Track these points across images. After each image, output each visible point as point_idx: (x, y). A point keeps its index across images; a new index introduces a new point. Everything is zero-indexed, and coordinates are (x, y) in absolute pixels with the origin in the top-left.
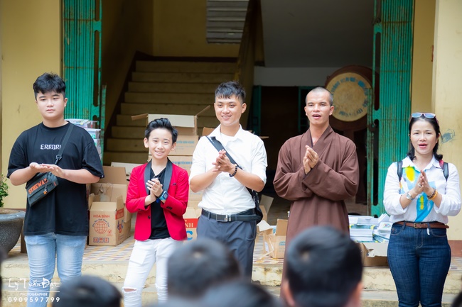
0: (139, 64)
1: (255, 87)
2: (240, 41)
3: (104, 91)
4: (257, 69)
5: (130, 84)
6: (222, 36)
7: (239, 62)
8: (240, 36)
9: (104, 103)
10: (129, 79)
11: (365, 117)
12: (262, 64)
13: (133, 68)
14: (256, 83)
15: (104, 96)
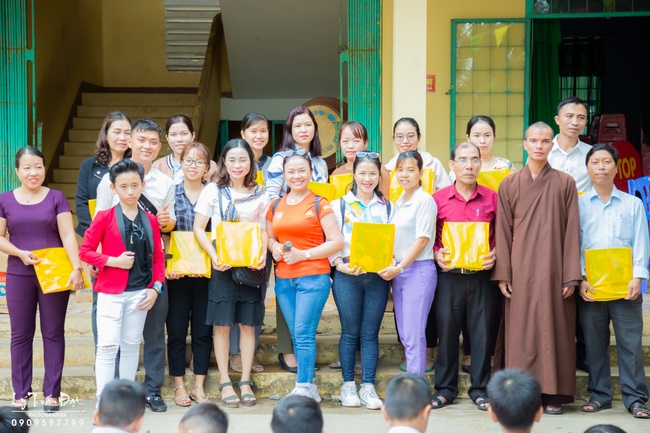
0: (85, 96)
1: (222, 122)
2: (201, 69)
3: (40, 129)
4: (224, 101)
5: (75, 120)
6: (184, 62)
7: (199, 94)
8: (202, 62)
9: (40, 142)
10: (73, 114)
11: (334, 155)
12: (229, 95)
13: (78, 102)
14: (223, 118)
15: (40, 135)
